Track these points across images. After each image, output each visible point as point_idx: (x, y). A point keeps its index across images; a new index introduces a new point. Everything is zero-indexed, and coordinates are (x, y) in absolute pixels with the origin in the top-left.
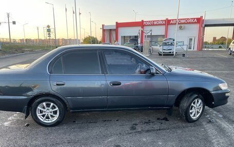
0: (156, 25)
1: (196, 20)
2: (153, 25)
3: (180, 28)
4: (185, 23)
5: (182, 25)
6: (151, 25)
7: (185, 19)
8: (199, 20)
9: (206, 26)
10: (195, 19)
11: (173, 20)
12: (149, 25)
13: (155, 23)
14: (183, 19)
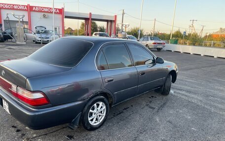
0: (17, 9)
1: (58, 11)
2: (13, 9)
3: (44, 16)
4: (48, 12)
5: (46, 14)
6: (11, 9)
7: (48, 8)
8: (61, 11)
9: (67, 17)
10: (57, 9)
11: (35, 7)
12: (8, 9)
13: (15, 7)
14: (46, 8)
